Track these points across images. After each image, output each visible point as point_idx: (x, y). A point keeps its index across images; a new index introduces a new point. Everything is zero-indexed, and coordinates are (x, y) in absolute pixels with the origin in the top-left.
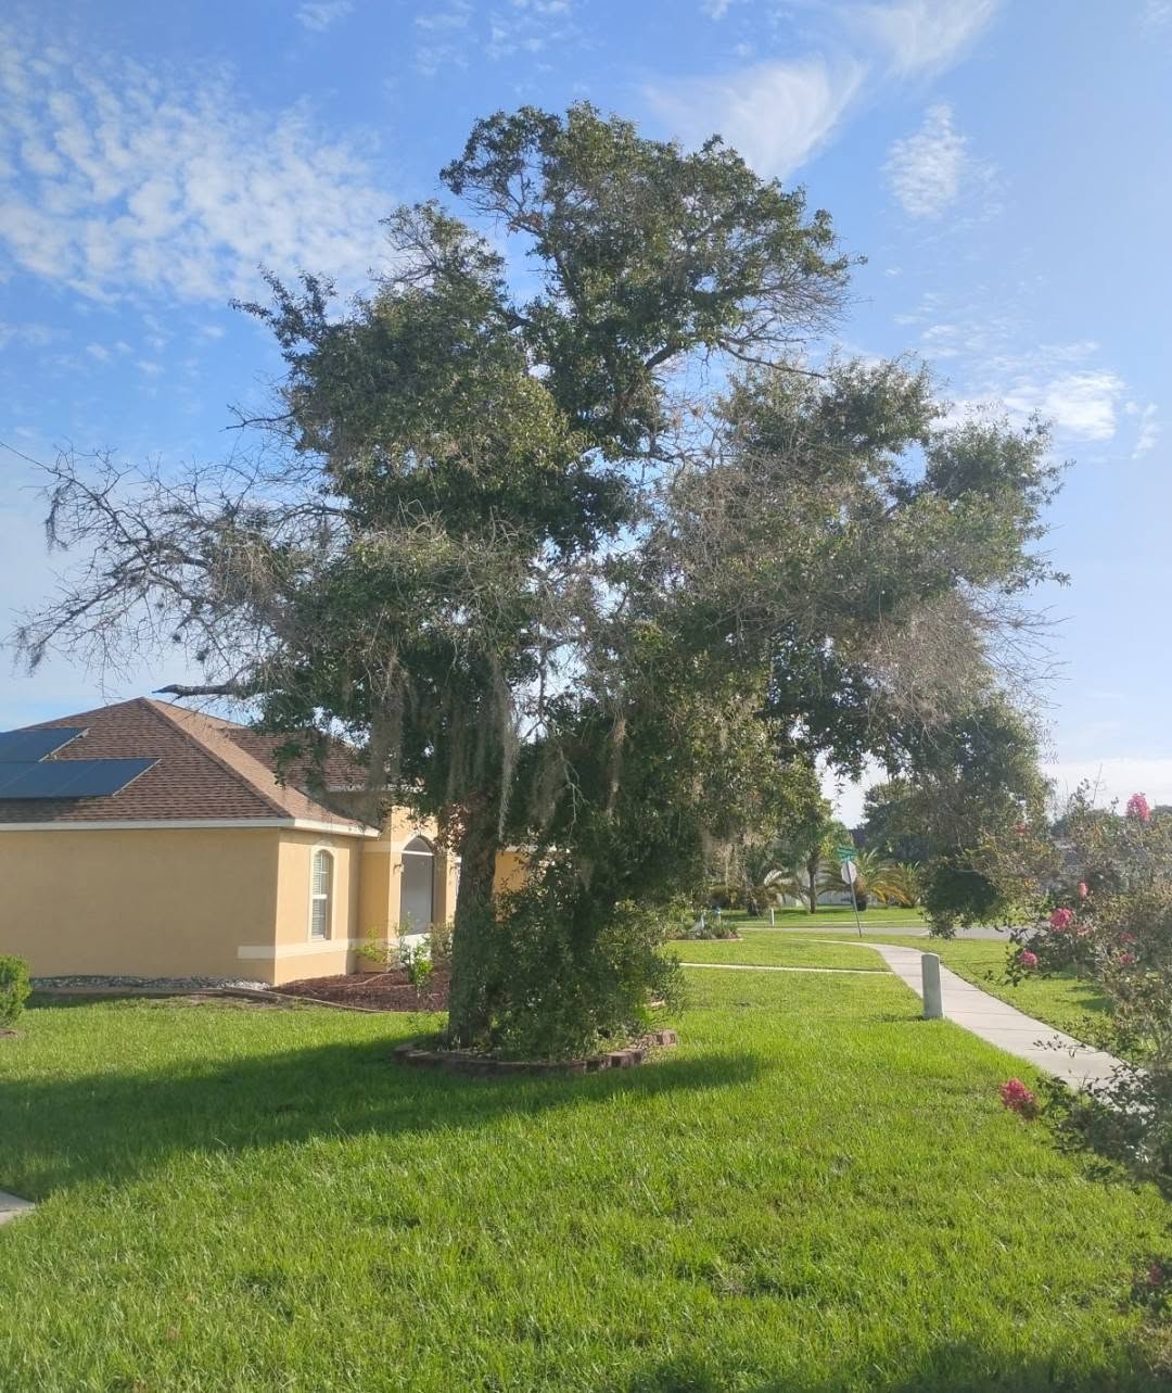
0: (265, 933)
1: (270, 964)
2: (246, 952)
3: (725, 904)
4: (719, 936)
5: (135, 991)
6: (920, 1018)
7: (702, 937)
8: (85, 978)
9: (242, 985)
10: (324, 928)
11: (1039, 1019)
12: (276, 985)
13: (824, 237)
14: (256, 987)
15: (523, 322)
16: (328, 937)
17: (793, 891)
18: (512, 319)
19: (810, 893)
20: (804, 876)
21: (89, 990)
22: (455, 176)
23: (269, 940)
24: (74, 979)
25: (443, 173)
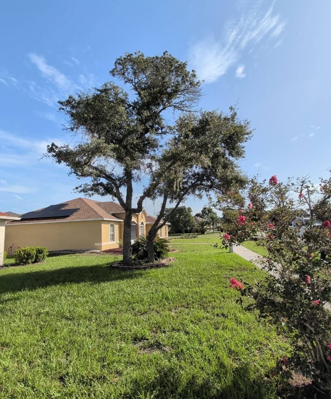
0: (100, 241)
1: (101, 246)
2: (96, 244)
3: (197, 232)
4: (194, 238)
5: (75, 252)
6: (229, 252)
7: (191, 238)
8: (66, 250)
9: (95, 251)
10: (113, 239)
11: (254, 251)
12: (102, 250)
13: (194, 76)
14: (98, 251)
15: (132, 106)
16: (114, 241)
17: (210, 229)
18: (130, 106)
19: (213, 229)
20: (212, 227)
21: (67, 253)
22: (113, 72)
23: (101, 242)
24: (64, 250)
25: (110, 72)
